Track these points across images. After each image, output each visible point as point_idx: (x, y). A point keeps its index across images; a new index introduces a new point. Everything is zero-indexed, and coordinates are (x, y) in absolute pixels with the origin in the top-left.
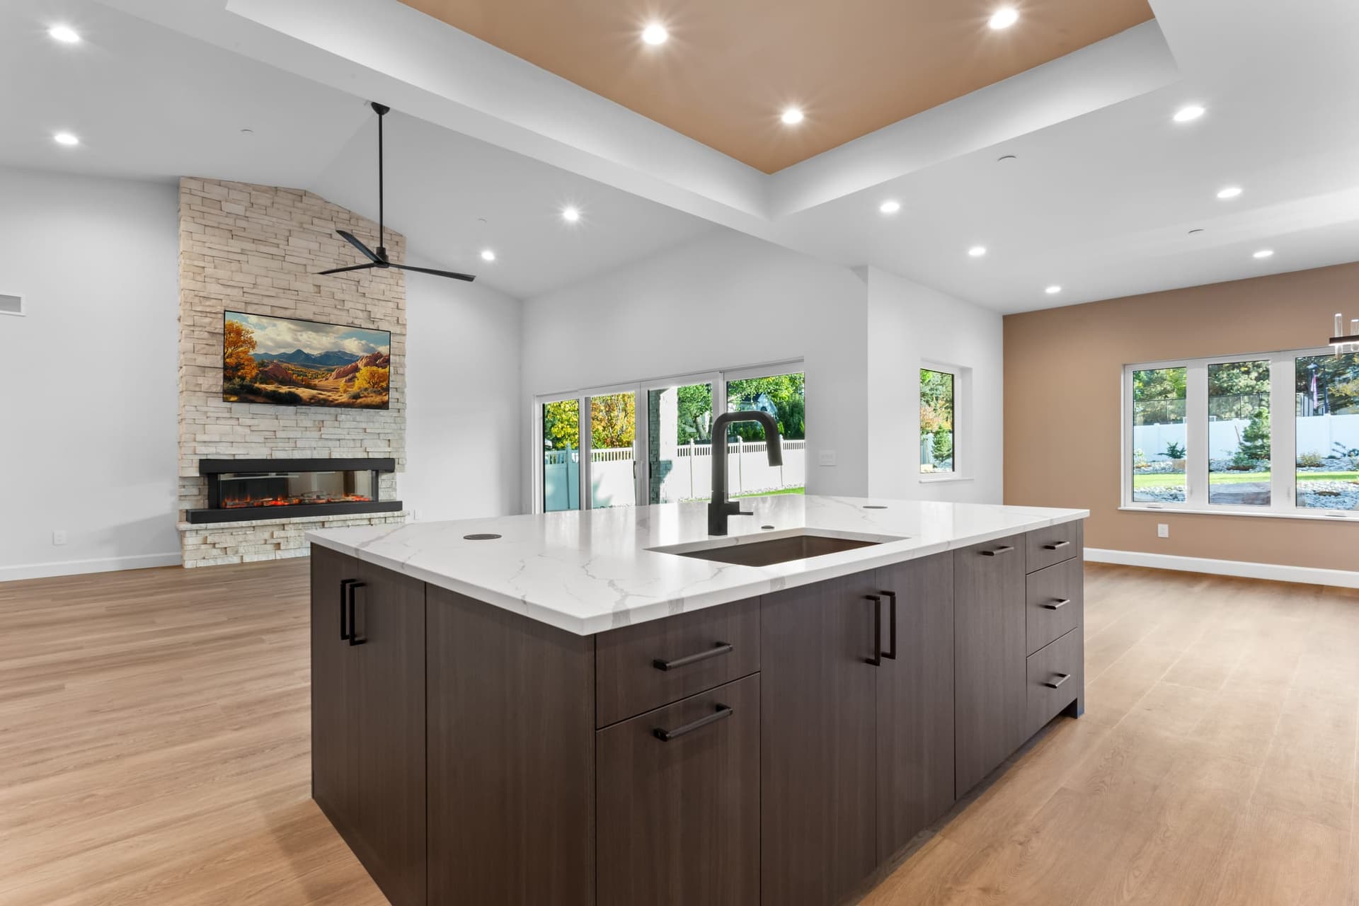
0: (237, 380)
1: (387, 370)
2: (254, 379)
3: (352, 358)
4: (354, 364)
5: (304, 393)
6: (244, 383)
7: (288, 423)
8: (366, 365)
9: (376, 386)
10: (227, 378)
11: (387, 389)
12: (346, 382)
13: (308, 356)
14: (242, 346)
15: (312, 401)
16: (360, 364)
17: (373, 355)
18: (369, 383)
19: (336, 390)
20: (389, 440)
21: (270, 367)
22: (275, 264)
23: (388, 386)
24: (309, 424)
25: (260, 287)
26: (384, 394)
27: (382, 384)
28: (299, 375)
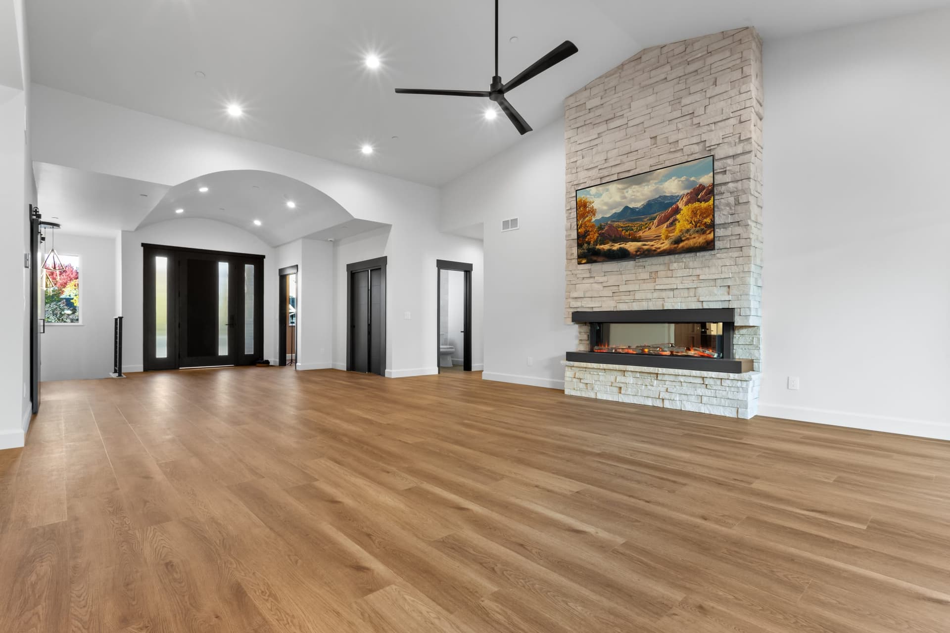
0: (586, 245)
1: (711, 202)
2: (596, 243)
3: (674, 199)
4: (674, 206)
5: (631, 246)
6: (590, 247)
7: (629, 277)
8: (687, 204)
9: (698, 225)
10: (580, 246)
11: (712, 226)
12: (667, 227)
13: (633, 210)
14: (587, 216)
15: (638, 253)
16: (681, 205)
17: (694, 189)
18: (691, 222)
19: (658, 237)
20: (729, 287)
21: (606, 229)
22: (620, 134)
23: (713, 221)
24: (645, 276)
25: (610, 160)
26: (708, 232)
27: (705, 220)
28: (627, 231)
